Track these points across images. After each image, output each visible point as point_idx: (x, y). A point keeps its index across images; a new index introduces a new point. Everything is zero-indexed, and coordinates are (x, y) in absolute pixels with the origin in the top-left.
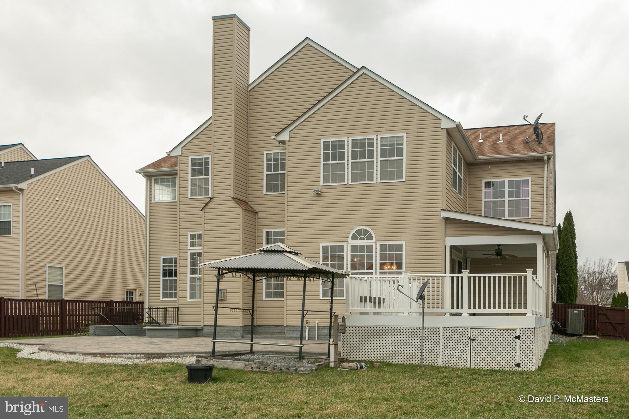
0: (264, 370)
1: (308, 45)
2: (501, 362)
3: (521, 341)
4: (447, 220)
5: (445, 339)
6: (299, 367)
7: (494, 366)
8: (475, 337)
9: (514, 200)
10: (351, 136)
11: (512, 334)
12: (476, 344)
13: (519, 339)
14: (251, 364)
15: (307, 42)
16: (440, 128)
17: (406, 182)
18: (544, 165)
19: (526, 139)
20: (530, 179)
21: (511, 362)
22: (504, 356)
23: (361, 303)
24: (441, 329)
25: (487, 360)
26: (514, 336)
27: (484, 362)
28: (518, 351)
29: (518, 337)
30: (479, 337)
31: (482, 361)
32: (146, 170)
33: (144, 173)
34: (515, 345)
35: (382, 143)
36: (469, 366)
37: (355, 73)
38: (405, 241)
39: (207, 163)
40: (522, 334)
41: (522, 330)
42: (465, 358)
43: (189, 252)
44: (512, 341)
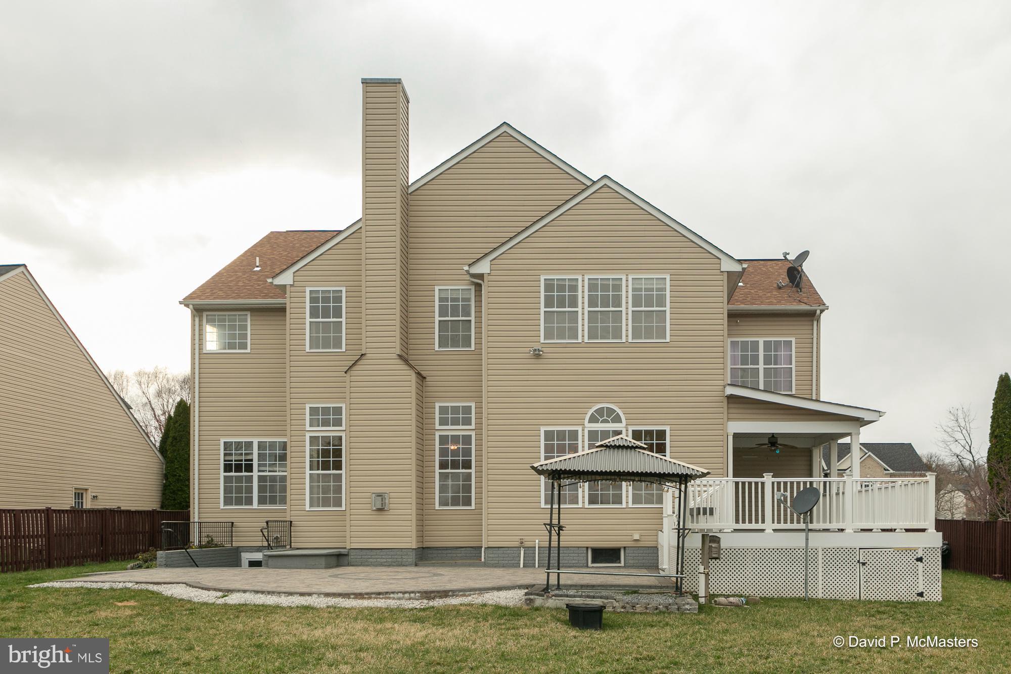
0: (632, 610)
1: (505, 133)
2: (899, 592)
3: (924, 564)
4: (732, 399)
5: (825, 563)
6: (684, 605)
7: (890, 596)
8: (865, 559)
9: (771, 368)
10: (586, 273)
11: (913, 555)
12: (867, 569)
13: (922, 562)
14: (612, 602)
15: (505, 128)
16: (719, 271)
17: (671, 343)
18: (813, 321)
19: (779, 284)
20: (793, 340)
21: (912, 591)
22: (903, 583)
23: (711, 517)
24: (820, 550)
25: (881, 589)
26: (915, 557)
27: (878, 592)
28: (921, 578)
29: (920, 560)
30: (871, 560)
31: (875, 590)
32: (197, 301)
33: (193, 305)
34: (916, 569)
35: (634, 287)
36: (858, 598)
37: (588, 187)
38: (669, 426)
39: (338, 299)
40: (925, 554)
41: (925, 550)
42: (853, 587)
43: (308, 435)
44: (913, 564)
